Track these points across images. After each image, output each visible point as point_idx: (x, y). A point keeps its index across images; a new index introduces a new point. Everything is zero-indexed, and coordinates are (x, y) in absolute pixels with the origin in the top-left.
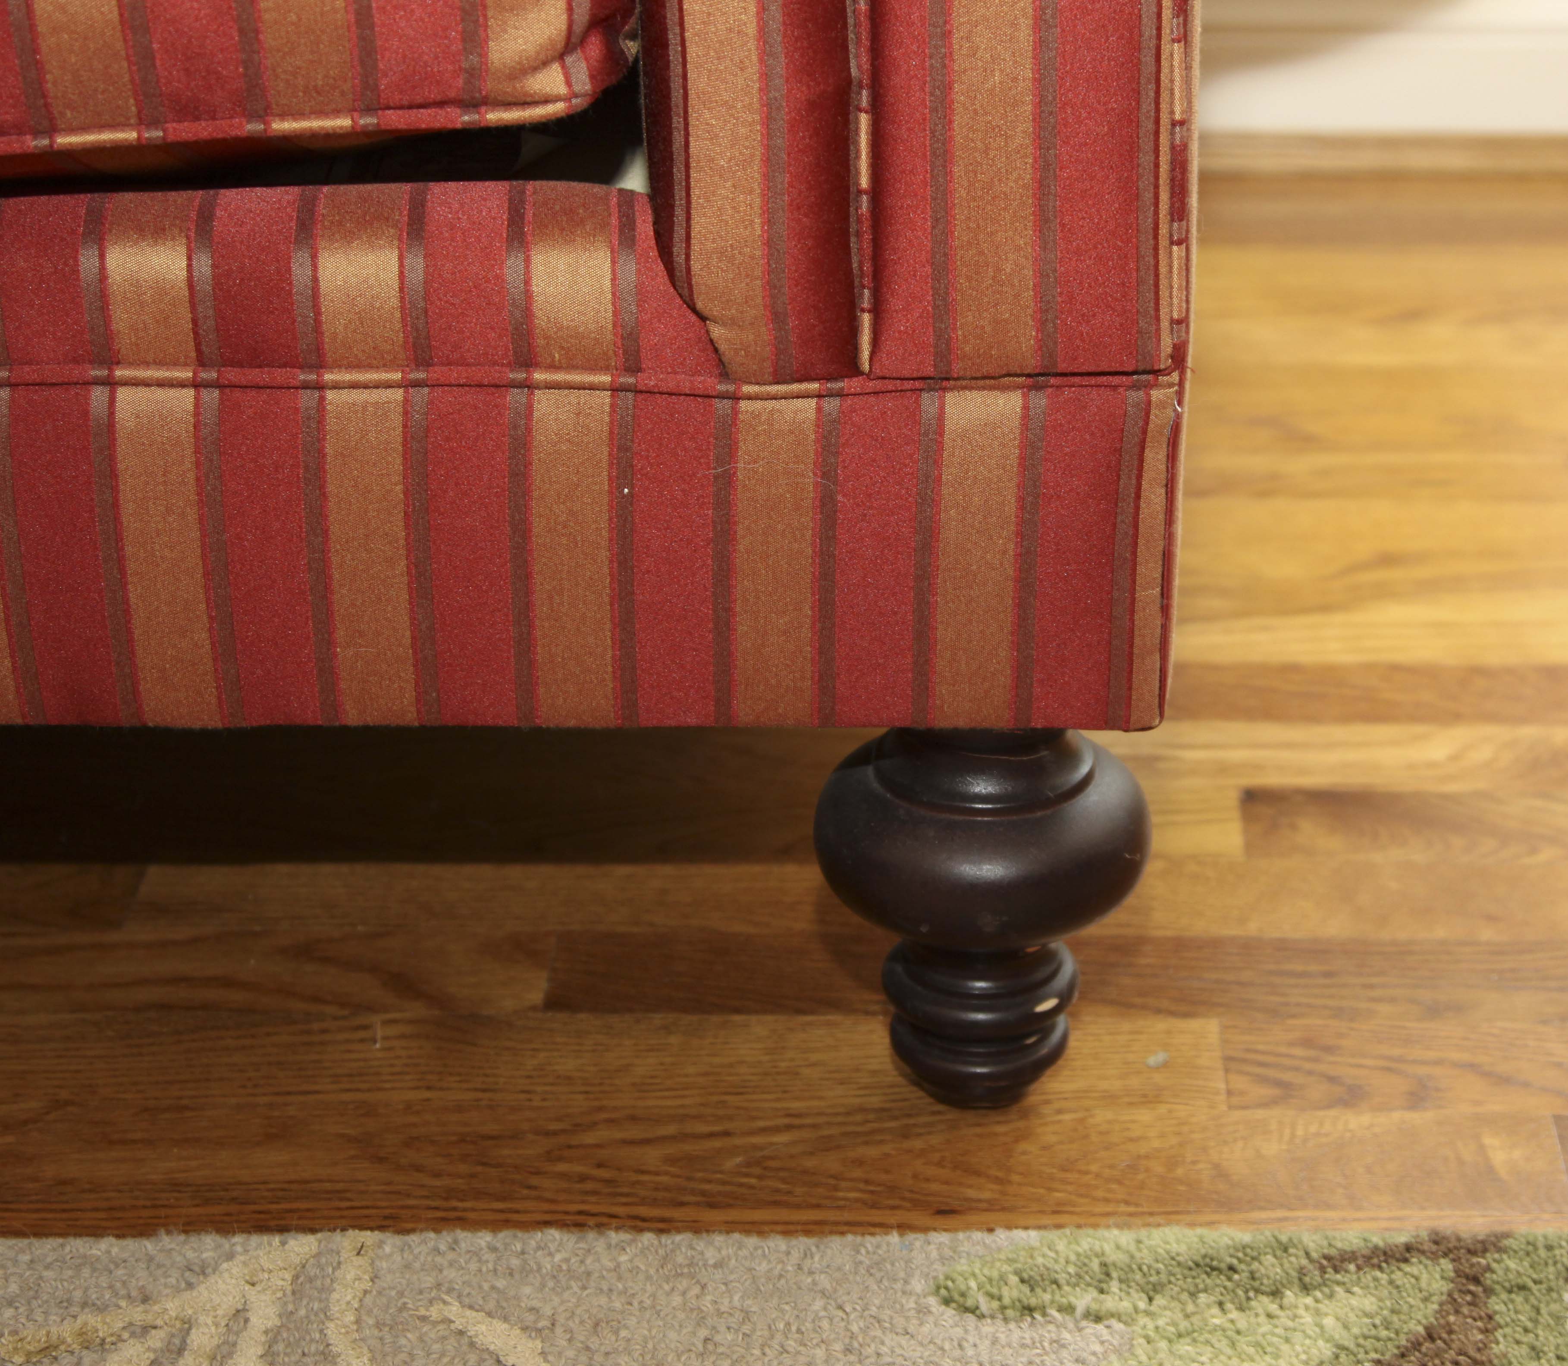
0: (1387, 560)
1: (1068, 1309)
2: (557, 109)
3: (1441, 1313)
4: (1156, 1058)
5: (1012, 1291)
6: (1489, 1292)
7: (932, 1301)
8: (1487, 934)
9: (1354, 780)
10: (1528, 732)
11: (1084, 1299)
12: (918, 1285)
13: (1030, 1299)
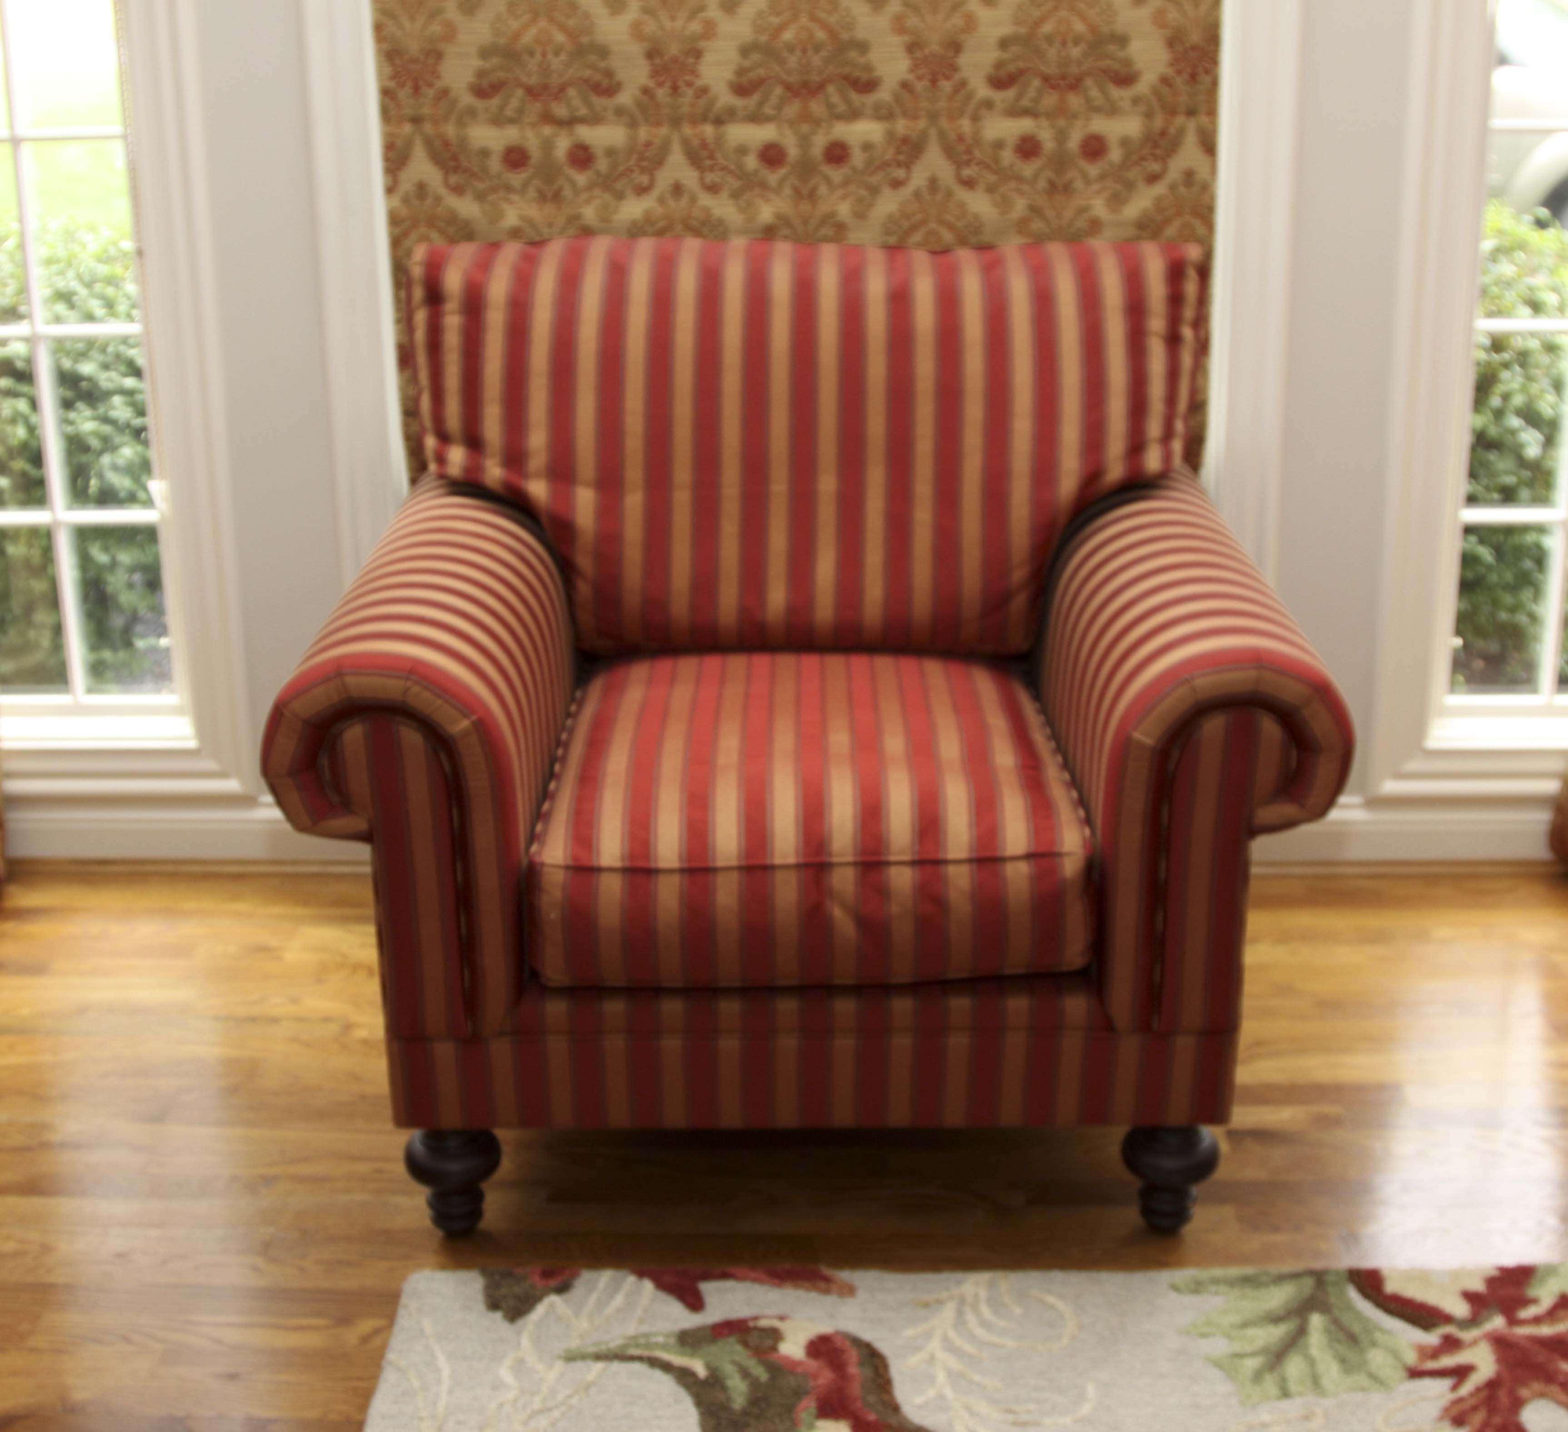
1: (1209, 1292)
2: (1078, 967)
3: (1313, 1291)
4: (1216, 1218)
5: (1193, 1286)
6: (1326, 1287)
11: (1213, 1289)
12: (1165, 1285)
13: (1197, 1288)
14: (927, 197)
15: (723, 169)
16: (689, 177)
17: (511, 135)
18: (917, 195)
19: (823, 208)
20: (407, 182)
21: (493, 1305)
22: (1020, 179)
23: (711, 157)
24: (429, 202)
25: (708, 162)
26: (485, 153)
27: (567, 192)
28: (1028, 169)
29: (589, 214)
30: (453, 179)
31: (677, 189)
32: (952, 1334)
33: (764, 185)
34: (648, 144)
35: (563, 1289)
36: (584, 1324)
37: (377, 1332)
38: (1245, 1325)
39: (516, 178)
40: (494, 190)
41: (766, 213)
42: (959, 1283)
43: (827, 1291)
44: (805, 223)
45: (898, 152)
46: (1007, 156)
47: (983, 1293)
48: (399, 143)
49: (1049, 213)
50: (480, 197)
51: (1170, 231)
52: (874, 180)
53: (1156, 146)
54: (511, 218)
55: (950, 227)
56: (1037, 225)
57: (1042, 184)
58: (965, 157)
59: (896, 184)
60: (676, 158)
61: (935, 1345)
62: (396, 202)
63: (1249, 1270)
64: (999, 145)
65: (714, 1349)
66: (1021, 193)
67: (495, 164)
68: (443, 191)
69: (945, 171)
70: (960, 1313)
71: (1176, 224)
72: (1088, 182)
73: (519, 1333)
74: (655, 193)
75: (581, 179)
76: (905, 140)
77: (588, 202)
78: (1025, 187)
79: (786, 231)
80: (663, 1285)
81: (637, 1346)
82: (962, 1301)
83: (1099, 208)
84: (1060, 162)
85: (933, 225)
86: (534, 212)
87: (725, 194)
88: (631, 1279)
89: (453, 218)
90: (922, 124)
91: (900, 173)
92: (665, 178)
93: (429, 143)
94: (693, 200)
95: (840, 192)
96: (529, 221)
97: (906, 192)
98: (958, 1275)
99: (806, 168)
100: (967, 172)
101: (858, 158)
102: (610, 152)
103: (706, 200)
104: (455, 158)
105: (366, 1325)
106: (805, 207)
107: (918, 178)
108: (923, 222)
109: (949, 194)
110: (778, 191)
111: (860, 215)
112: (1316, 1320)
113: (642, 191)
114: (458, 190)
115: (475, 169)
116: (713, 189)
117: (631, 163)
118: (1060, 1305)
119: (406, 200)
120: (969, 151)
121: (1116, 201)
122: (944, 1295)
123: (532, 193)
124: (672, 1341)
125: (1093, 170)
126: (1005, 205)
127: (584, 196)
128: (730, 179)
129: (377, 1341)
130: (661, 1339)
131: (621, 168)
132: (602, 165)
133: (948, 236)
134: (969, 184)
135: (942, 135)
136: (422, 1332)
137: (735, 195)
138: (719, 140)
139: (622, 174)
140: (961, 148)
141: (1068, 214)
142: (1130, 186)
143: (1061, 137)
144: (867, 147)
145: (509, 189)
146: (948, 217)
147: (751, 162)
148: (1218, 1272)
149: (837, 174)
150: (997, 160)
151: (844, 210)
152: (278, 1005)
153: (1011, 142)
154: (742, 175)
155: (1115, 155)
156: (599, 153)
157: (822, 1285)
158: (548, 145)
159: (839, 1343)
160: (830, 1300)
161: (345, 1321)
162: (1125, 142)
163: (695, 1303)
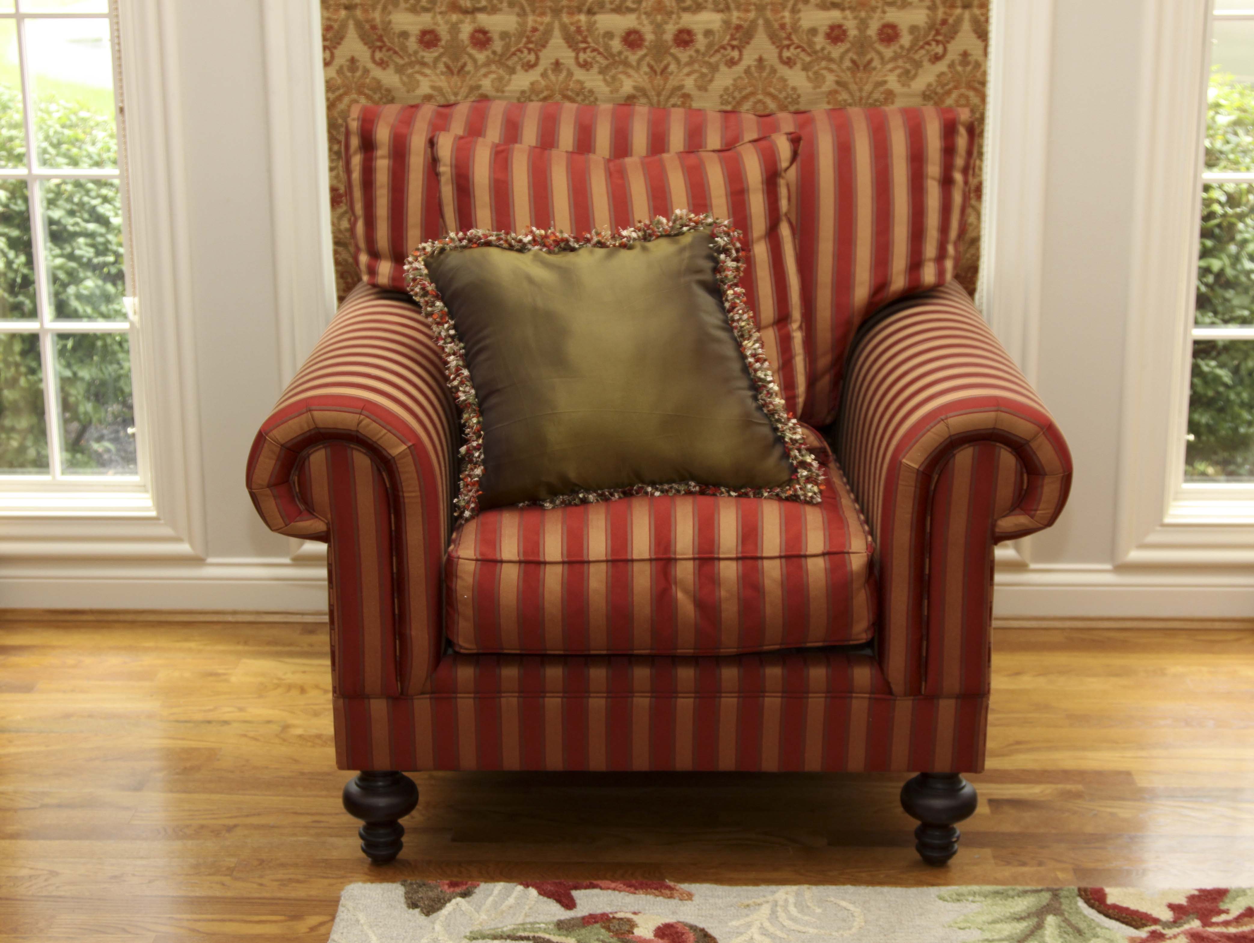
0: (1018, 743)
1: (967, 900)
2: (864, 641)
3: (1050, 901)
4: (977, 856)
5: (955, 897)
6: (1060, 898)
7: (937, 899)
8: (1053, 831)
9: (1016, 797)
10: (1060, 786)
11: (971, 898)
12: (933, 896)
13: (959, 898)
14: (756, 75)
15: (594, 50)
16: (567, 56)
17: (425, 20)
18: (747, 71)
19: (673, 82)
20: (341, 58)
21: (413, 905)
22: (831, 60)
23: (585, 41)
24: (358, 74)
25: (583, 45)
26: (404, 35)
27: (470, 67)
28: (836, 51)
29: (487, 85)
30: (378, 55)
31: (557, 65)
32: (767, 924)
33: (626, 63)
34: (535, 30)
35: (465, 895)
36: (484, 916)
37: (322, 924)
38: (994, 922)
39: (429, 56)
40: (411, 64)
41: (627, 86)
42: (774, 892)
43: (671, 897)
44: (659, 95)
45: (733, 38)
46: (820, 41)
47: (792, 900)
48: (336, 26)
49: (853, 87)
50: (400, 70)
51: (949, 101)
52: (713, 60)
53: (938, 33)
54: (424, 88)
55: (774, 97)
56: (844, 96)
57: (847, 63)
58: (786, 42)
59: (732, 63)
60: (557, 40)
61: (754, 931)
62: (332, 72)
63: (999, 888)
64: (813, 31)
65: (583, 931)
66: (831, 71)
67: (412, 44)
68: (370, 65)
69: (770, 53)
70: (773, 912)
71: (954, 95)
72: (883, 61)
73: (433, 923)
74: (539, 69)
75: (481, 56)
76: (738, 28)
77: (485, 75)
78: (833, 66)
79: (643, 100)
80: (543, 892)
81: (525, 930)
82: (776, 903)
83: (893, 82)
84: (862, 45)
85: (760, 97)
86: (442, 82)
87: (595, 69)
88: (520, 888)
89: (378, 86)
90: (752, 15)
91: (735, 54)
92: (547, 57)
93: (359, 25)
94: (570, 74)
95: (686, 70)
96: (439, 90)
97: (739, 69)
98: (773, 888)
99: (660, 50)
100: (786, 54)
101: (701, 42)
102: (504, 35)
103: (579, 74)
104: (380, 39)
105: (313, 920)
106: (659, 80)
107: (749, 58)
108: (752, 94)
109: (774, 71)
110: (638, 68)
111: (702, 88)
112: (1051, 920)
113: (529, 66)
114: (382, 64)
115: (397, 49)
116: (585, 66)
117: (521, 45)
118: (851, 907)
119: (340, 71)
120: (789, 38)
121: (907, 76)
122: (761, 900)
123: (441, 67)
124: (551, 927)
125: (888, 52)
126: (818, 79)
127: (483, 71)
128: (599, 58)
129: (323, 930)
130: (542, 925)
131: (513, 49)
132: (498, 45)
133: (772, 105)
134: (789, 63)
135: (768, 24)
136: (358, 921)
137: (603, 71)
138: (591, 26)
139: (514, 54)
140: (783, 35)
141: (868, 88)
142: (918, 65)
143: (863, 25)
144: (708, 33)
145: (424, 64)
146: (772, 90)
147: (616, 45)
148: (975, 888)
149: (684, 55)
150: (811, 44)
151: (689, 84)
152: (227, 712)
153: (823, 29)
154: (609, 54)
155: (906, 40)
156: (496, 37)
157: (668, 892)
158: (454, 29)
159: (680, 929)
160: (673, 902)
161: (297, 917)
162: (913, 29)
163: (569, 904)
